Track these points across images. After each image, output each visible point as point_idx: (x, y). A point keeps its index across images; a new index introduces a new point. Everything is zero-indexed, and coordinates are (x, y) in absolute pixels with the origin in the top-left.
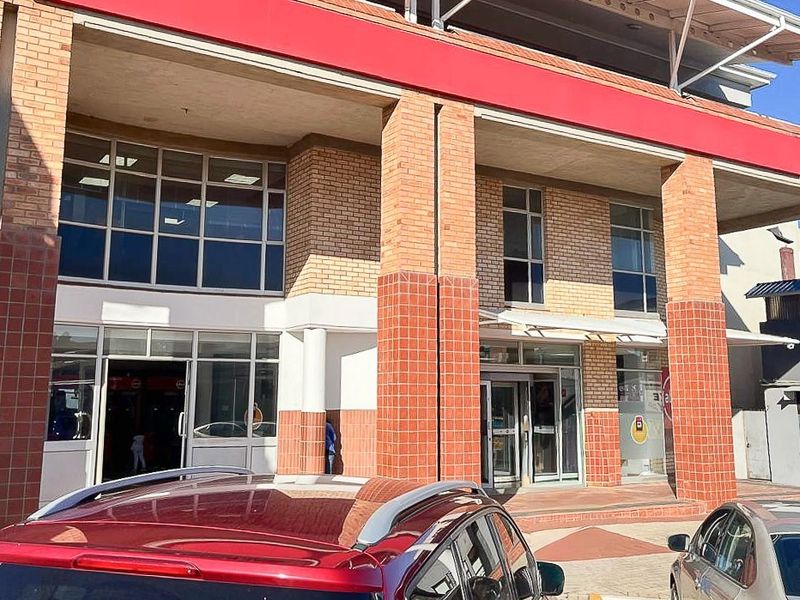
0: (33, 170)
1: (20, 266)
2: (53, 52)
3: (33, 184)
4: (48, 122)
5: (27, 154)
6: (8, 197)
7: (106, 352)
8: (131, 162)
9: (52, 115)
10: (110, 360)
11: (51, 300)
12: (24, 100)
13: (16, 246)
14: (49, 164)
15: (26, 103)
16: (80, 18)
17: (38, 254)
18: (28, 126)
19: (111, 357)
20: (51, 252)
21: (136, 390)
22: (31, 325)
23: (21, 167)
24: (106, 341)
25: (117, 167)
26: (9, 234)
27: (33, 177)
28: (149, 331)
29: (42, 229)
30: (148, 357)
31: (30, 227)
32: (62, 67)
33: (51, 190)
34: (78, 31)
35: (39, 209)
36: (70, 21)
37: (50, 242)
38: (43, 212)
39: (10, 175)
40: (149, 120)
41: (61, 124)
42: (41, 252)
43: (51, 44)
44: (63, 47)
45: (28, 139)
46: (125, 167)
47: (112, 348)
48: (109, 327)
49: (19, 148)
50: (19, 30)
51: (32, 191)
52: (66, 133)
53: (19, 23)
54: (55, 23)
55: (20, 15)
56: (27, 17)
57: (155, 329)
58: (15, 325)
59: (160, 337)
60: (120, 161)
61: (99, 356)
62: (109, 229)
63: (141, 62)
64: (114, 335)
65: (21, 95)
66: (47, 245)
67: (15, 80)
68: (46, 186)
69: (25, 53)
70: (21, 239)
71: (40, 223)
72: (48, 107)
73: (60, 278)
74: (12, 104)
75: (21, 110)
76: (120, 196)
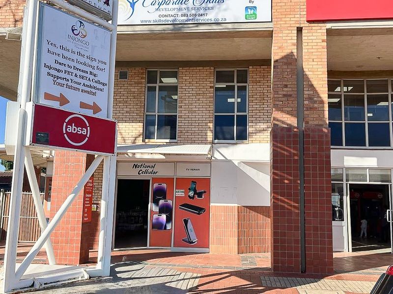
0: (315, 99)
1: (314, 142)
2: (319, 44)
3: (316, 105)
4: (320, 76)
5: (312, 92)
6: (306, 112)
7: (347, 180)
8: (350, 88)
9: (321, 73)
10: (350, 184)
11: (329, 157)
12: (308, 68)
13: (311, 134)
14: (322, 95)
15: (310, 70)
16: (329, 26)
17: (321, 136)
18: (311, 80)
19: (350, 182)
20: (326, 135)
21: (357, 198)
22: (321, 169)
23: (310, 98)
24: (347, 175)
25: (344, 92)
26: (308, 128)
27: (315, 102)
28: (368, 170)
29: (322, 125)
30: (368, 182)
31: (316, 125)
32: (323, 50)
33: (323, 107)
34: (329, 32)
35: (319, 116)
36: (325, 28)
37: (325, 130)
38: (322, 118)
39: (306, 102)
40: (359, 67)
41: (325, 77)
42: (322, 136)
43: (317, 41)
44: (323, 41)
45: (312, 86)
46: (348, 91)
47: (350, 178)
48: (348, 169)
49: (308, 91)
50: (303, 38)
51: (316, 108)
52: (328, 80)
53: (303, 35)
54: (319, 31)
55: (303, 31)
56: (306, 31)
57: (370, 169)
58: (314, 169)
59: (373, 173)
60: (345, 89)
61: (345, 182)
62: (343, 122)
63: (357, 39)
64: (350, 172)
65: (307, 67)
66: (324, 132)
67: (304, 60)
68: (321, 105)
69: (307, 47)
70: (313, 131)
71: (321, 123)
72: (319, 70)
73: (332, 147)
74: (304, 71)
75: (307, 73)
76: (347, 106)
